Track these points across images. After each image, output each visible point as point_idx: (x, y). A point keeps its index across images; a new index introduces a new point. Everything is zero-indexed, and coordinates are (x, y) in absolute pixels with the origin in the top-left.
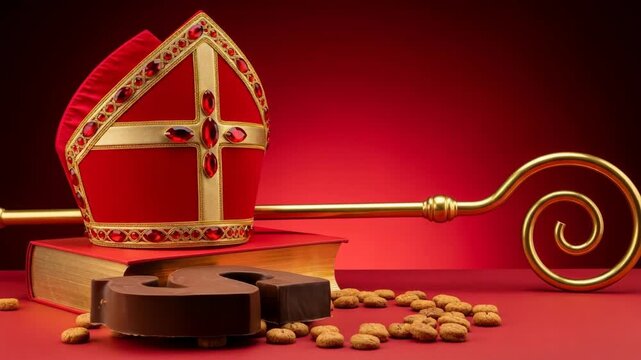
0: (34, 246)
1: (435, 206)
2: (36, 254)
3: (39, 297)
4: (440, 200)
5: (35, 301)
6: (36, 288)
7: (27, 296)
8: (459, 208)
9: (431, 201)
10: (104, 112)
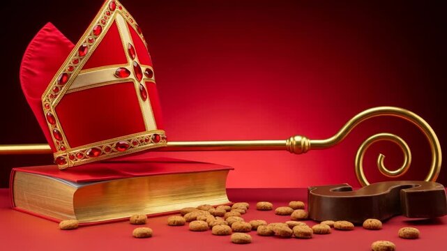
0: (15, 172)
1: (295, 143)
2: (16, 177)
3: (19, 207)
4: (298, 138)
5: (16, 210)
6: (16, 201)
7: (11, 207)
8: (312, 144)
9: (292, 139)
10: (72, 65)
